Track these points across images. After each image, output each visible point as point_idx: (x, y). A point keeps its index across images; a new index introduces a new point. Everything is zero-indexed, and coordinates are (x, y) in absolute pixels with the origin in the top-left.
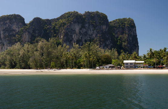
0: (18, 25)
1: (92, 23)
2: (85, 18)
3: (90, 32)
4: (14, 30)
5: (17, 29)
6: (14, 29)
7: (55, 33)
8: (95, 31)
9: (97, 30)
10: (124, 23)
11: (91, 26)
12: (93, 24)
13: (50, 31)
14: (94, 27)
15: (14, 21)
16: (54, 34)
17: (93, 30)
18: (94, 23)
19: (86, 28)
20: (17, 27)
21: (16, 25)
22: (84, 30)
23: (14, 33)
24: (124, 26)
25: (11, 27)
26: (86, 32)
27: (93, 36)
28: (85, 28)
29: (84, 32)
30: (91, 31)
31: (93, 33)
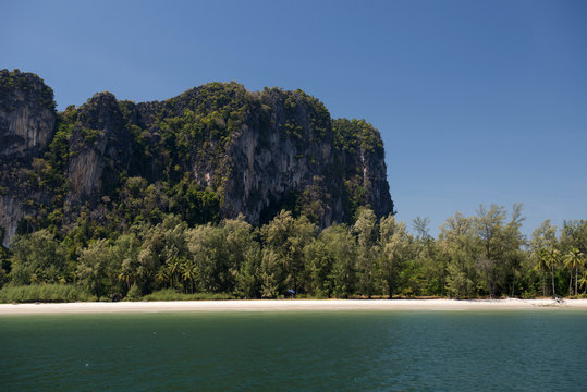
0: (38, 119)
1: (291, 130)
2: (270, 111)
3: (285, 166)
4: (21, 140)
5: (33, 135)
6: (18, 132)
7: (177, 161)
8: (302, 163)
9: (308, 158)
10: (355, 138)
11: (288, 141)
12: (296, 138)
13: (156, 154)
14: (301, 146)
15: (22, 99)
16: (173, 165)
17: (296, 159)
18: (298, 131)
19: (274, 149)
20: (32, 124)
21: (30, 117)
22: (268, 157)
23: (21, 149)
24: (356, 147)
25: (7, 124)
26: (272, 164)
27: (294, 179)
28: (269, 148)
29: (266, 163)
30: (288, 162)
31: (297, 167)
